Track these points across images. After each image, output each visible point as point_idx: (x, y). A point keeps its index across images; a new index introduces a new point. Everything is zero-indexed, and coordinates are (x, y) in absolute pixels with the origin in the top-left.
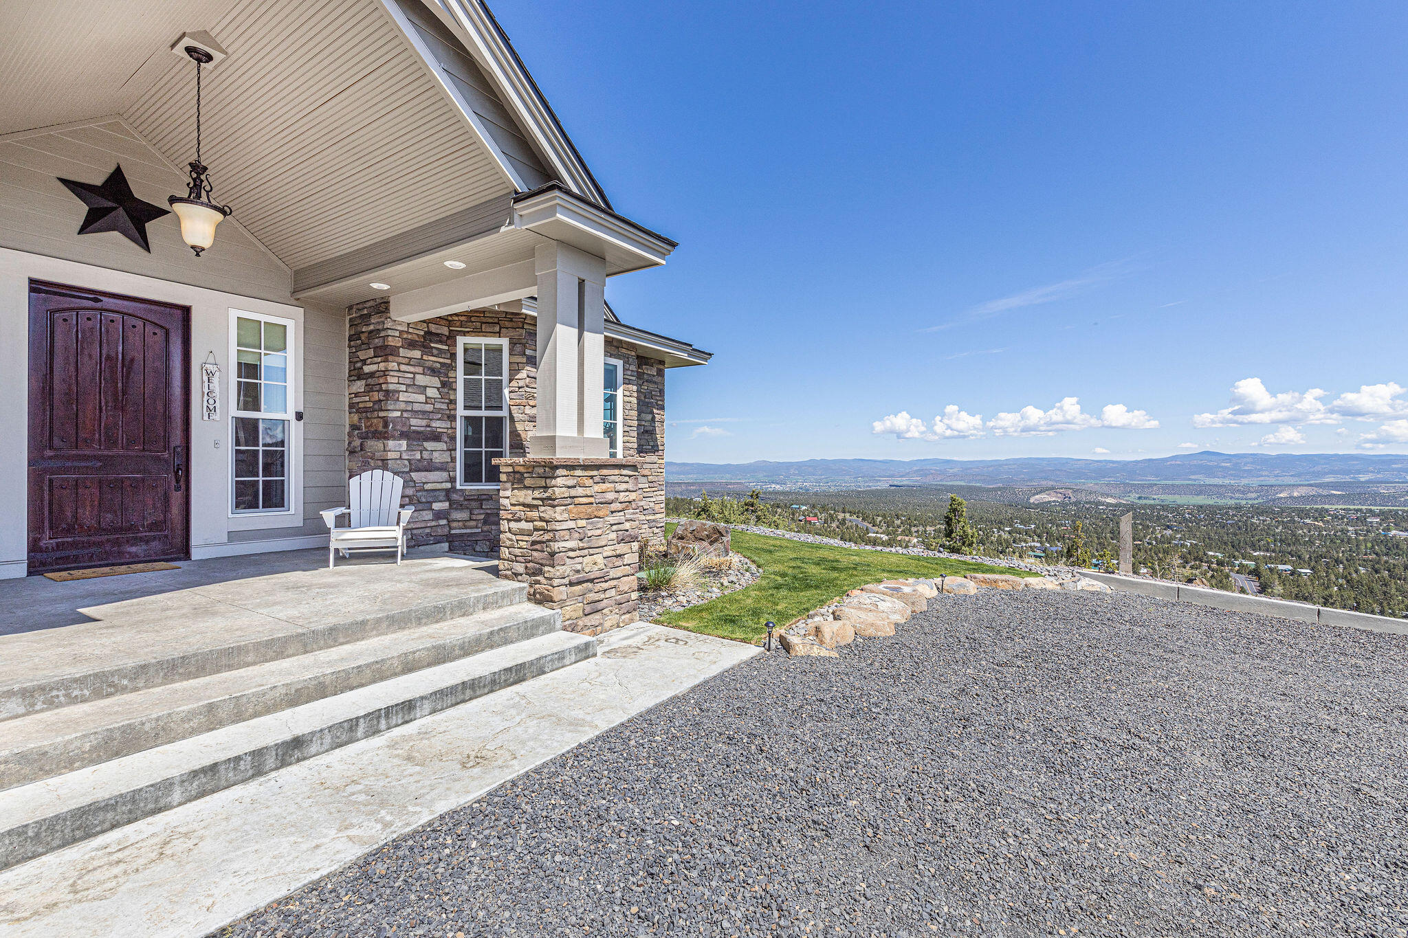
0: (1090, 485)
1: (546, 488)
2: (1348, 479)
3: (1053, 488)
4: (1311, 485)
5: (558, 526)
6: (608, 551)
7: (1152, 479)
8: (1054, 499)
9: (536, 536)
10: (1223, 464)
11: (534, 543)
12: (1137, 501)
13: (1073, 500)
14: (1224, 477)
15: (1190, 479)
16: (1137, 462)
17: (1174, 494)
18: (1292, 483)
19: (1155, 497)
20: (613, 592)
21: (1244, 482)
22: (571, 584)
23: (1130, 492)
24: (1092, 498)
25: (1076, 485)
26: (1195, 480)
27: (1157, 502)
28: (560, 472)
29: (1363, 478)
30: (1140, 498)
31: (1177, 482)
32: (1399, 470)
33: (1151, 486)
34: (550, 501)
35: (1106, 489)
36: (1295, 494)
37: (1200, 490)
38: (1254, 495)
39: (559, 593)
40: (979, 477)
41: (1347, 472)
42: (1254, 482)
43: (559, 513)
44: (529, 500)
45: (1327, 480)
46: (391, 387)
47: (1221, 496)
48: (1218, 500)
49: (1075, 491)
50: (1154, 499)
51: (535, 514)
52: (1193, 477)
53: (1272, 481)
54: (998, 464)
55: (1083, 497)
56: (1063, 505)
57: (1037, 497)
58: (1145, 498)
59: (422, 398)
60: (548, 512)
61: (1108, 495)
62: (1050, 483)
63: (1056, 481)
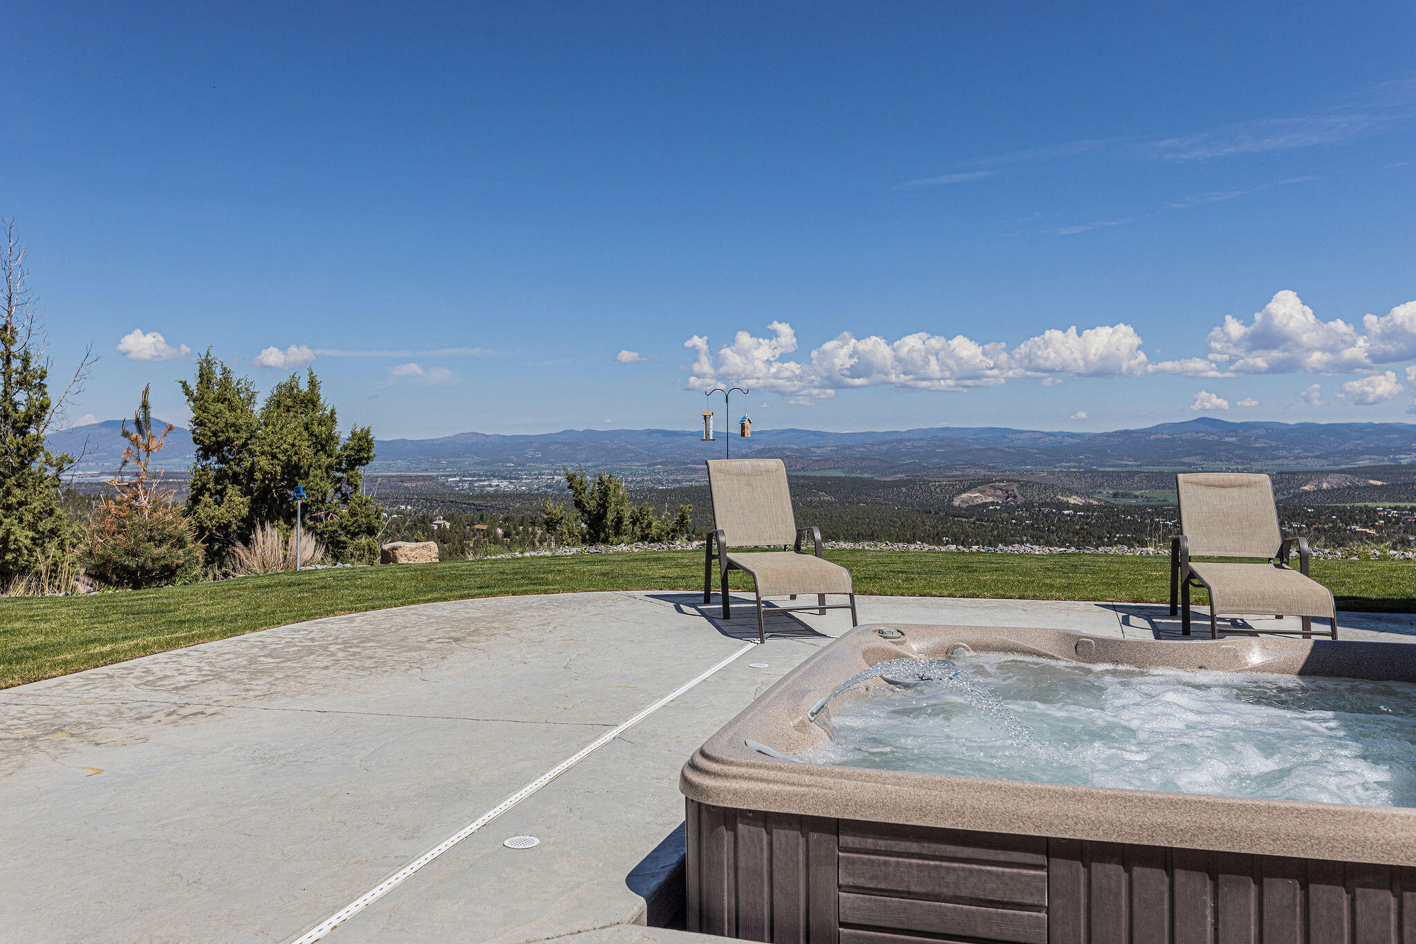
0: (1042, 473)
2: (1387, 461)
3: (986, 481)
4: (1343, 472)
7: (1130, 464)
8: (990, 499)
10: (1227, 439)
12: (1112, 501)
13: (1020, 500)
14: (1229, 460)
15: (1183, 464)
16: (1108, 435)
17: (1164, 488)
18: (1318, 468)
19: (1138, 493)
23: (1101, 485)
24: (1047, 497)
25: (1021, 475)
27: (1140, 501)
29: (1406, 460)
30: (1115, 495)
33: (1131, 474)
35: (1066, 480)
36: (1325, 486)
41: (1385, 451)
45: (1361, 463)
49: (1023, 485)
50: (1136, 497)
52: (1186, 460)
53: (1291, 465)
54: (896, 440)
55: (1035, 496)
56: (1006, 508)
57: (964, 496)
58: (1124, 496)
61: (1072, 492)
62: (982, 472)
63: (990, 469)
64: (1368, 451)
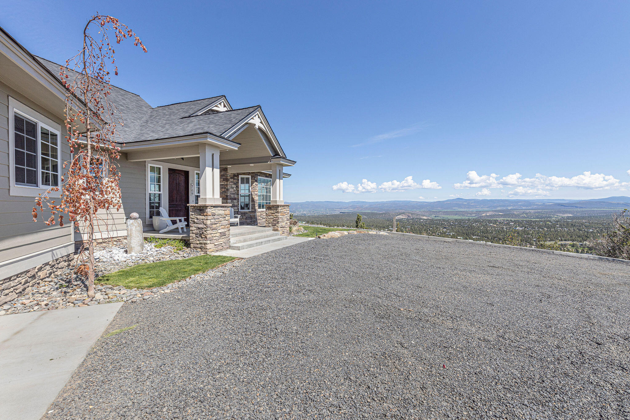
0: (418, 211)
1: (277, 210)
2: (504, 208)
3: (404, 213)
4: (493, 211)
5: (279, 217)
6: (285, 222)
7: (440, 209)
8: (404, 217)
9: (274, 219)
10: (464, 203)
11: (274, 220)
13: (411, 217)
14: (465, 208)
15: (453, 209)
16: (435, 202)
17: (447, 215)
18: (487, 210)
19: (441, 216)
20: (286, 230)
21: (471, 210)
22: (281, 228)
23: (432, 214)
24: (418, 217)
25: (413, 212)
26: (455, 209)
27: (441, 218)
28: (280, 207)
29: (509, 208)
30: (435, 217)
31: (449, 210)
32: (520, 205)
33: (439, 212)
34: (278, 212)
35: (423, 213)
36: (488, 214)
37: (457, 213)
38: (474, 215)
39: (279, 229)
40: (376, 209)
41: (504, 206)
42: (474, 210)
43: (279, 214)
44: (273, 212)
45: (498, 209)
46: (228, 188)
47: (463, 215)
48: (462, 217)
49: (412, 214)
51: (274, 215)
53: (480, 209)
54: (383, 203)
55: (415, 217)
56: (408, 220)
57: (398, 216)
58: (437, 217)
59: (233, 190)
60: (277, 214)
61: (424, 216)
62: (403, 211)
63: (405, 210)
64: (500, 206)
